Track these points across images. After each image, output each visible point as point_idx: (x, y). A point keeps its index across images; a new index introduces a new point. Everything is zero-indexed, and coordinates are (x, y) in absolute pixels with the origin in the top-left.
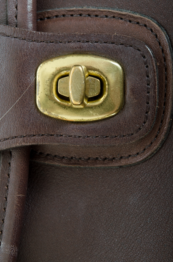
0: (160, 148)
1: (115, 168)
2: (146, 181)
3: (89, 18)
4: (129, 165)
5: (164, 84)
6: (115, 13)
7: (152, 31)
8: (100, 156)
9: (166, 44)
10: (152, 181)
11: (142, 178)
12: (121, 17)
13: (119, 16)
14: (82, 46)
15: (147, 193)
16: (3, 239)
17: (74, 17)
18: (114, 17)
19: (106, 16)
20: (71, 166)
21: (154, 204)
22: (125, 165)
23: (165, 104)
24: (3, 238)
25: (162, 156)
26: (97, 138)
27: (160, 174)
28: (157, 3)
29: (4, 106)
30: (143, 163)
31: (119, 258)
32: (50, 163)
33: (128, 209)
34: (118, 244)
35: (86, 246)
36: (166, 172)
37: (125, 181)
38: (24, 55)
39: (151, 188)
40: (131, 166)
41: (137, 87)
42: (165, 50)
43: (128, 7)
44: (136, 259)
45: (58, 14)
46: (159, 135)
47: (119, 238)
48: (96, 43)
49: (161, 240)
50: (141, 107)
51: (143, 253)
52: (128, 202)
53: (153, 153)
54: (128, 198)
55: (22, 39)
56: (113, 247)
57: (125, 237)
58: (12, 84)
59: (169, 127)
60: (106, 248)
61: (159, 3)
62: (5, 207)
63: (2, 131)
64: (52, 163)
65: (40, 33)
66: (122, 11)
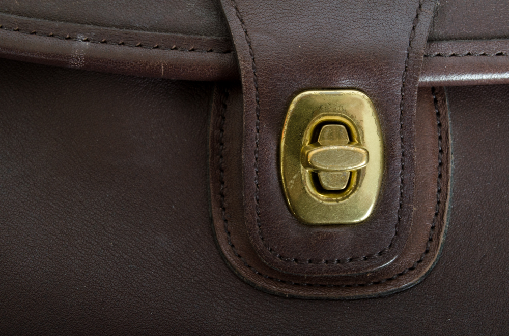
0: (243, 281)
1: (209, 210)
2: (192, 260)
3: (437, 165)
4: (215, 233)
5: (339, 283)
6: (445, 204)
7: (419, 262)
8: (226, 187)
9: (401, 284)
10: (192, 269)
11: (197, 254)
12: (439, 214)
13: (440, 211)
14: (396, 159)
15: (173, 262)
16: (93, 44)
17: (437, 142)
18: (439, 202)
19: (441, 190)
20: (210, 143)
21: (157, 273)
22: (214, 227)
23: (310, 285)
24: (96, 45)
25: (231, 283)
26: (256, 187)
27: (204, 281)
28: (461, 268)
29: (301, 39)
30: (219, 254)
31: (74, 222)
32: (212, 110)
33: (148, 233)
34: (94, 220)
35: (89, 170)
36: (207, 290)
37: (191, 227)
38: (382, 69)
39: (181, 267)
40: (214, 235)
41: (334, 245)
42: (392, 283)
43: (453, 224)
44: (73, 248)
45: (442, 117)
46: (263, 278)
47: (104, 221)
48: (400, 180)
49: (104, 287)
50: (304, 251)
51: (83, 259)
52: (159, 233)
53: (235, 269)
54: (165, 233)
55: (406, 66)
56: (89, 211)
57: (105, 230)
58: (336, 51)
59: (276, 293)
60: (88, 201)
61: (461, 271)
62: (143, 45)
63: (263, 37)
64: (212, 114)
65: (416, 94)
66: (448, 214)
